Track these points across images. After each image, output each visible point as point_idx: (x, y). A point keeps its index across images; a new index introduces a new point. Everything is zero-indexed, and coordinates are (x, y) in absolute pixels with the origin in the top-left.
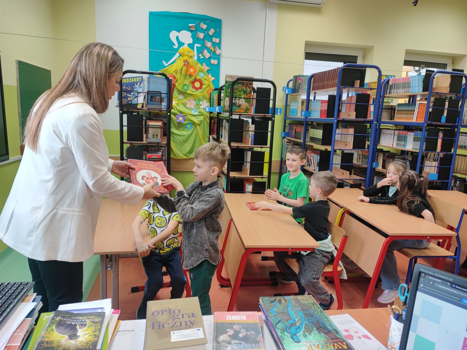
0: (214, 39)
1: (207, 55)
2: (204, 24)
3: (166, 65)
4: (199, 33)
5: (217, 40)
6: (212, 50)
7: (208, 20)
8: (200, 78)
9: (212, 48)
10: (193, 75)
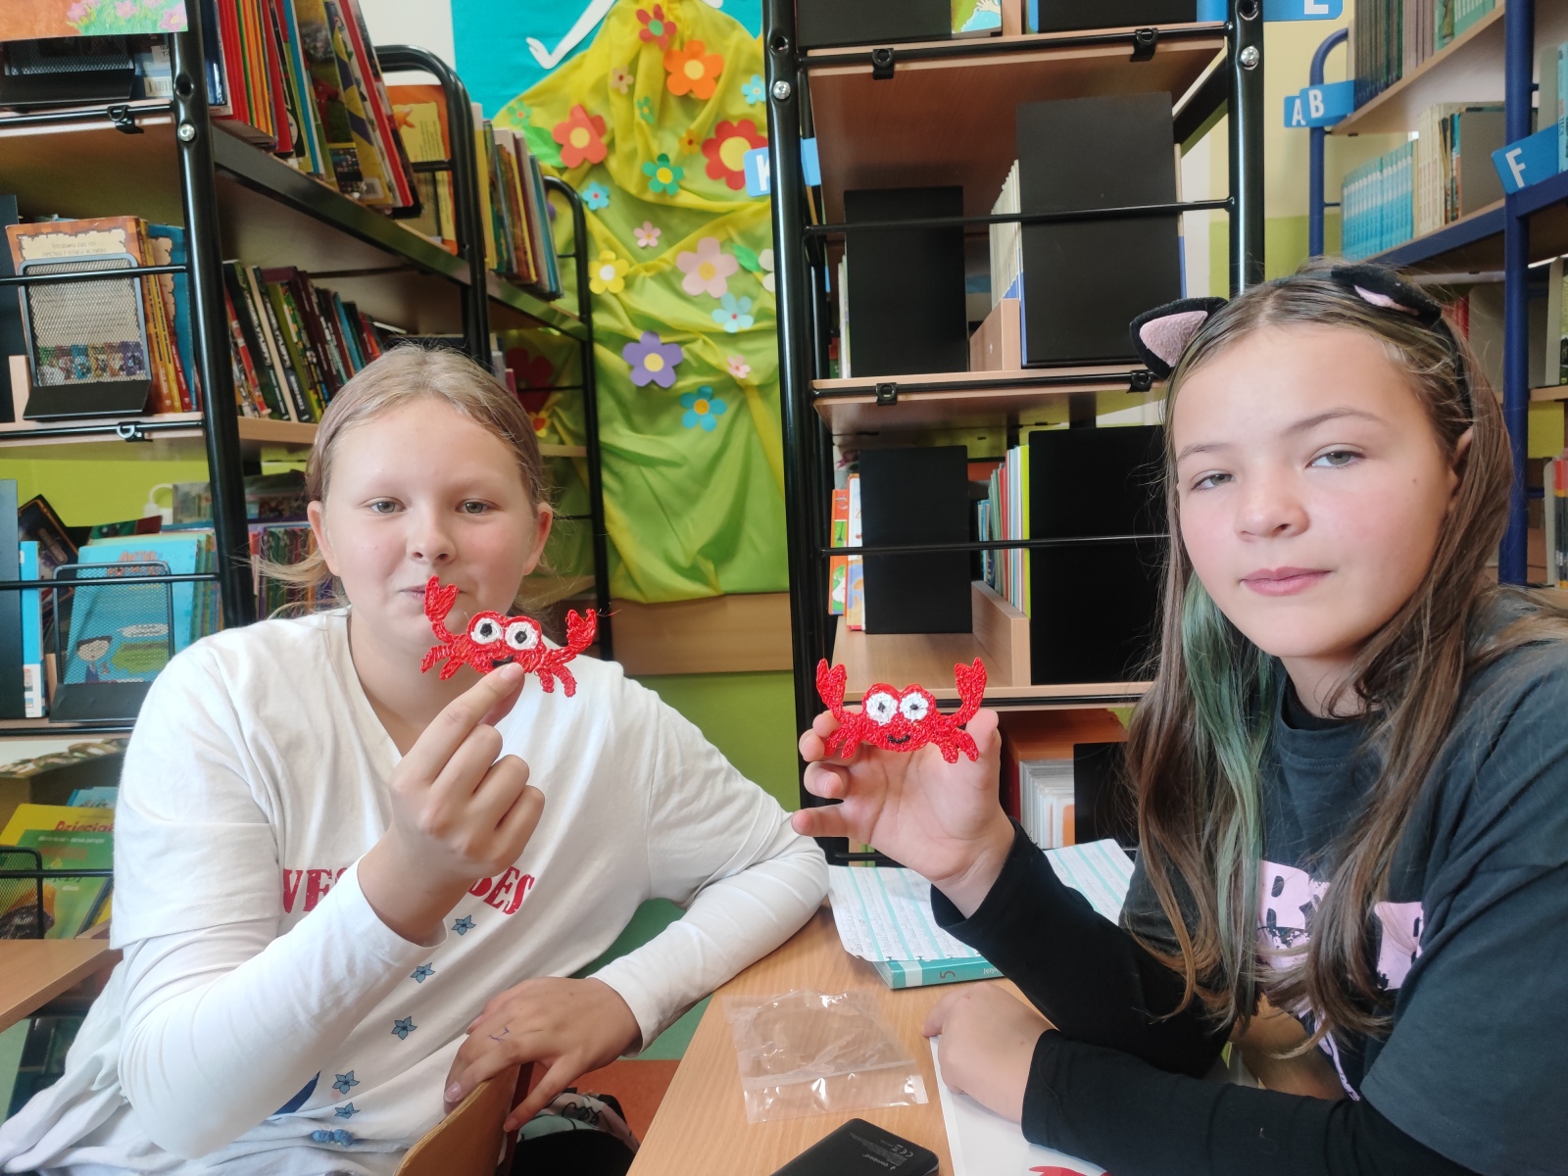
3: (546, 61)
8: (751, 110)
10: (702, 97)
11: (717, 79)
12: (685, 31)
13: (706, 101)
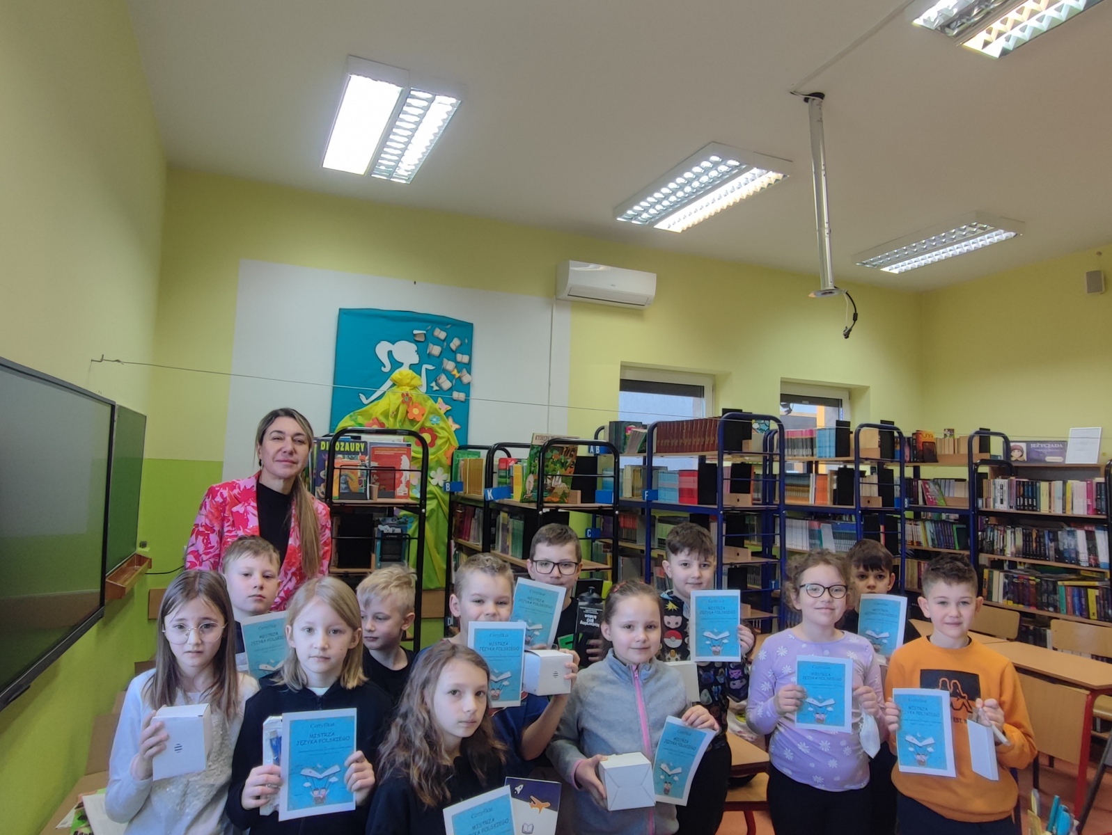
0: (459, 357)
1: (446, 384)
2: (441, 330)
3: (365, 402)
4: (431, 345)
5: (465, 359)
6: (454, 375)
7: (448, 324)
8: (433, 426)
9: (455, 372)
10: (418, 420)
11: (423, 415)
12: (414, 399)
13: (419, 422)
